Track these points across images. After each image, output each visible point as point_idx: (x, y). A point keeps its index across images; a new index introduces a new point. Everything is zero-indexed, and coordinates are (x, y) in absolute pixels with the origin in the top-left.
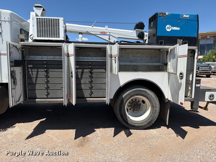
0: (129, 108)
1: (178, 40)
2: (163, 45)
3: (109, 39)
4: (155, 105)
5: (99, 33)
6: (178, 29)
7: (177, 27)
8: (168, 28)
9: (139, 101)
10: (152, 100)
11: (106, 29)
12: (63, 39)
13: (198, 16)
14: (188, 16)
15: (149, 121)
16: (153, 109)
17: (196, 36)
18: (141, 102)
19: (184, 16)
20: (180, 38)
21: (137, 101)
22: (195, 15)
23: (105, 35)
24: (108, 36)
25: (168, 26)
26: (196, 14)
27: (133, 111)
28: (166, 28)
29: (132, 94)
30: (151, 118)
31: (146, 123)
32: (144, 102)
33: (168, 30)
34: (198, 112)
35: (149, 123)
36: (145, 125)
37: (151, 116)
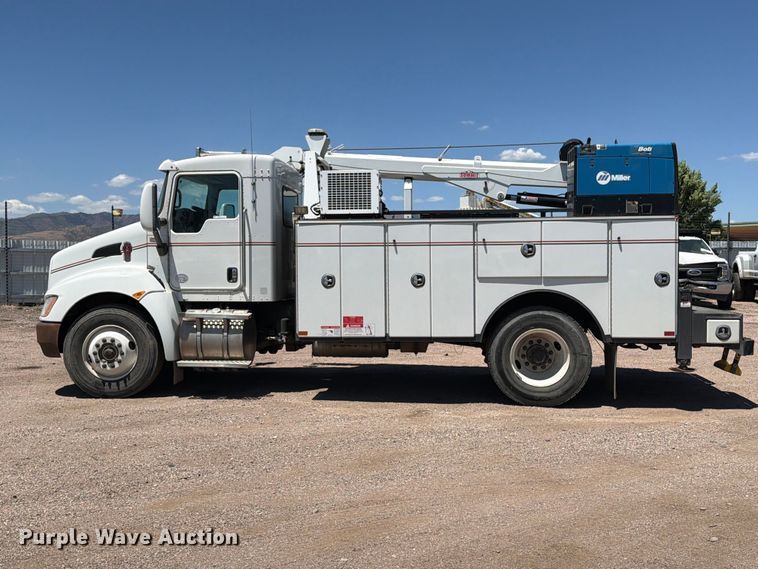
0: (522, 361)
1: (627, 202)
2: (592, 216)
3: (486, 190)
4: (578, 349)
5: (458, 176)
6: (627, 178)
7: (625, 174)
8: (602, 178)
9: (547, 345)
10: (572, 338)
11: (476, 165)
12: (377, 212)
13: (674, 146)
14: (650, 149)
15: (567, 386)
16: (575, 360)
17: (671, 190)
18: (552, 347)
19: (641, 149)
20: (633, 198)
21: (543, 344)
22: (668, 146)
23: (474, 179)
24: (483, 182)
25: (601, 173)
26: (669, 143)
27: (534, 368)
28: (598, 177)
29: (524, 324)
30: (572, 380)
31: (560, 392)
32: (557, 346)
33: (603, 182)
34: (693, 370)
35: (567, 392)
36: (557, 397)
37: (570, 377)
